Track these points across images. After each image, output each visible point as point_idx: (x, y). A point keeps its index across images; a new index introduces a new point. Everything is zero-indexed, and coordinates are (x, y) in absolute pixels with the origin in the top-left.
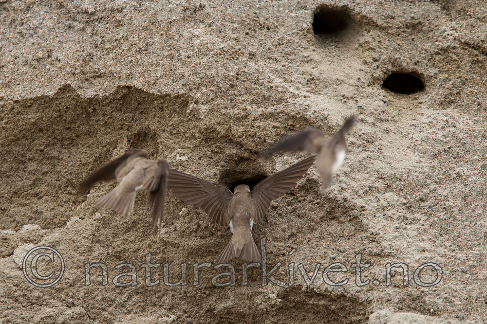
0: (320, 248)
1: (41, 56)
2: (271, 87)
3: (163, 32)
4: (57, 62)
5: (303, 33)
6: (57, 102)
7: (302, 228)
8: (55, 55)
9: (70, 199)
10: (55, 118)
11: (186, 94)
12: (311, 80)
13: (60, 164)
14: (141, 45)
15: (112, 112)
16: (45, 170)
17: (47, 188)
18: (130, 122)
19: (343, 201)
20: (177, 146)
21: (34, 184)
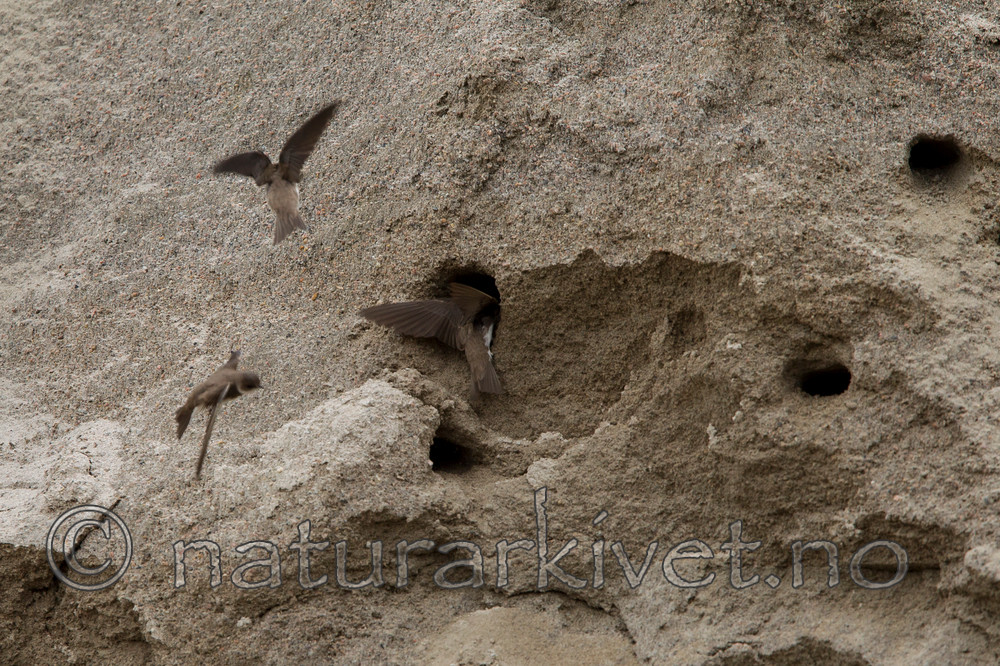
0: (909, 462)
1: (556, 211)
2: (848, 249)
3: (709, 179)
4: (578, 219)
5: (895, 174)
6: (577, 272)
7: (887, 436)
8: (575, 208)
9: (599, 398)
10: (576, 293)
11: (736, 262)
12: (901, 238)
13: (586, 352)
14: (682, 196)
15: (647, 285)
16: (567, 360)
17: (571, 384)
18: (670, 297)
19: (937, 400)
20: (729, 330)
21: (554, 378)
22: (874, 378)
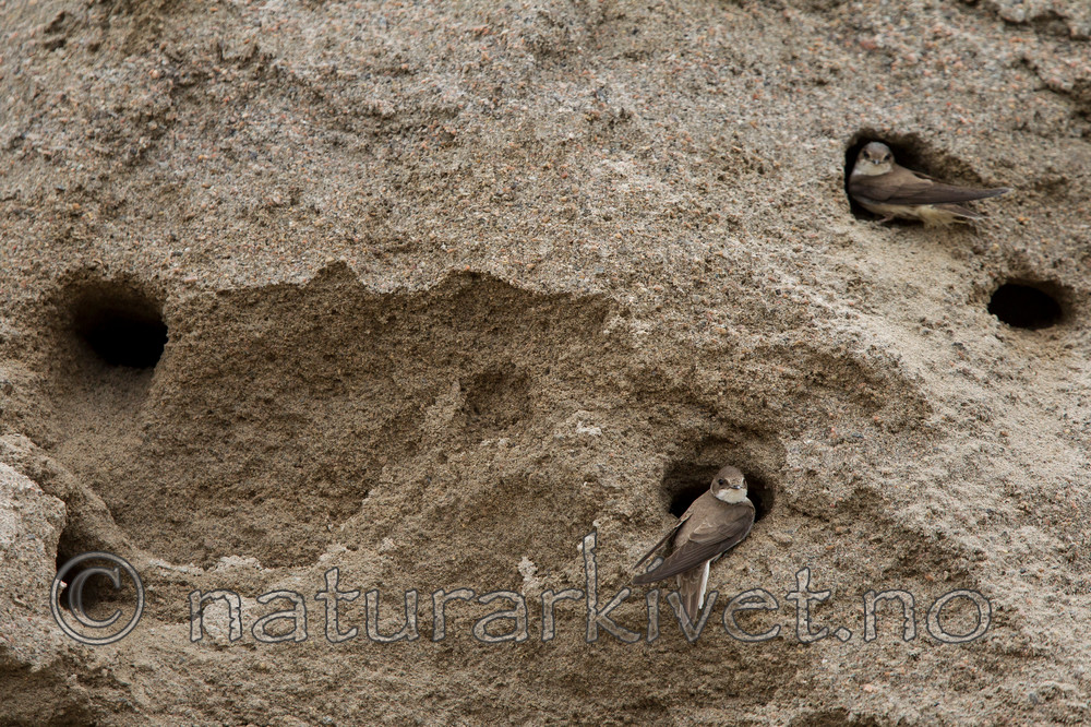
0: (886, 634)
1: (277, 200)
2: (778, 292)
3: (548, 164)
4: (313, 216)
5: (831, 186)
6: (314, 299)
7: (845, 591)
8: (306, 200)
9: (323, 507)
10: (305, 332)
11: (603, 295)
12: (856, 284)
13: (305, 432)
14: (501, 187)
15: (430, 327)
16: (272, 443)
17: (275, 482)
18: (468, 350)
19: (935, 538)
20: (576, 405)
21: (247, 471)
22: (825, 498)
